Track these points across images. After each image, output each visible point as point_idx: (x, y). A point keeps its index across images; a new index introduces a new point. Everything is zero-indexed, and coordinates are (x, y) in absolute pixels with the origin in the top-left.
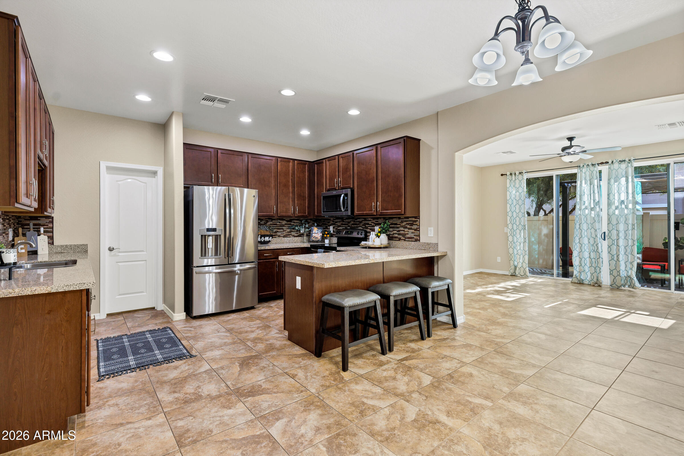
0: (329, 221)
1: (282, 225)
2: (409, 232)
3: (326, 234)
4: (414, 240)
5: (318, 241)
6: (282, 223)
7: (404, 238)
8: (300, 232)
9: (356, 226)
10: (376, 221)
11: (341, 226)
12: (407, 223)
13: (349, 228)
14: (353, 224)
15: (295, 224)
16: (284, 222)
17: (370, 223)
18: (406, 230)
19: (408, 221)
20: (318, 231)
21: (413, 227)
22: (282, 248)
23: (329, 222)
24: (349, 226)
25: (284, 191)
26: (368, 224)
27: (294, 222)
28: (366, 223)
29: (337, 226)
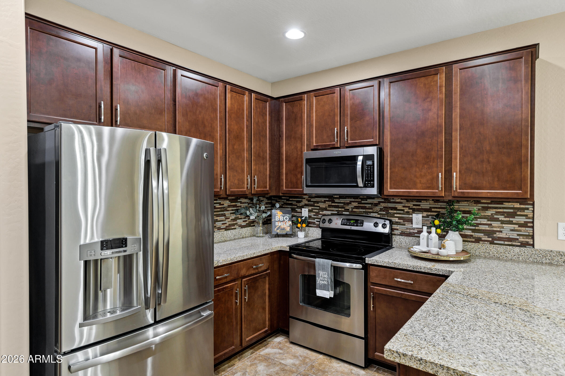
0: (300, 200)
1: (224, 208)
2: (503, 227)
3: (300, 223)
4: (519, 244)
5: (286, 234)
6: (223, 204)
7: (490, 239)
8: (249, 219)
9: (364, 210)
10: (414, 205)
11: (328, 209)
12: (497, 212)
13: (348, 213)
14: (356, 207)
15: (243, 205)
16: (226, 203)
17: (399, 207)
18: (495, 224)
19: (500, 208)
20: (284, 216)
21: (514, 220)
22: (245, 258)
23: (300, 202)
24: (347, 210)
25: (235, 147)
26: (395, 209)
27: (241, 202)
28: (390, 208)
29: (318, 208)
